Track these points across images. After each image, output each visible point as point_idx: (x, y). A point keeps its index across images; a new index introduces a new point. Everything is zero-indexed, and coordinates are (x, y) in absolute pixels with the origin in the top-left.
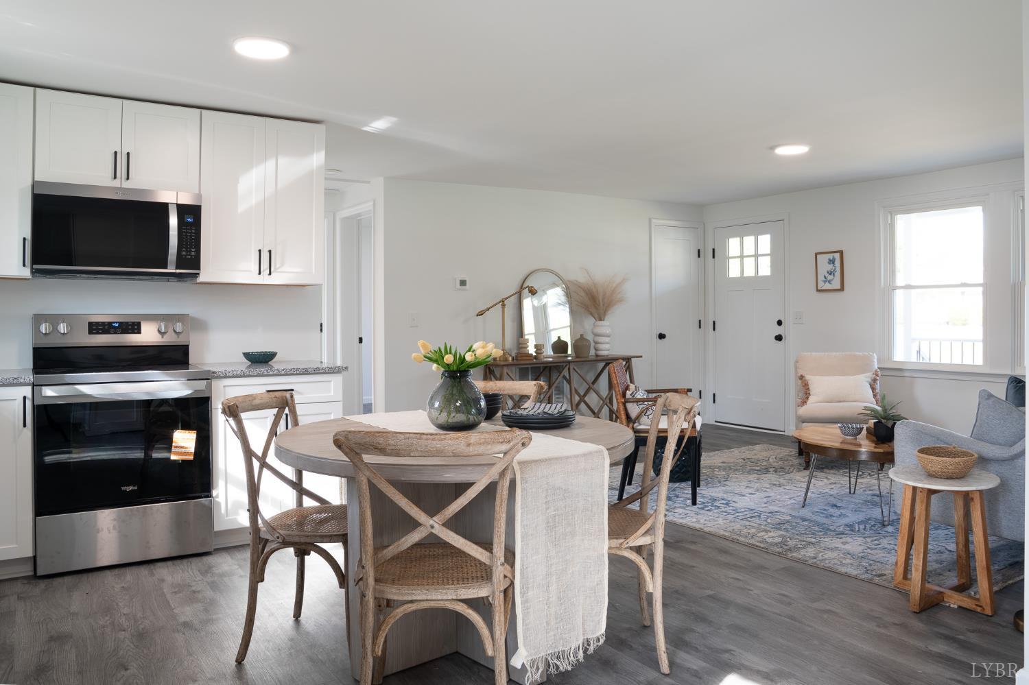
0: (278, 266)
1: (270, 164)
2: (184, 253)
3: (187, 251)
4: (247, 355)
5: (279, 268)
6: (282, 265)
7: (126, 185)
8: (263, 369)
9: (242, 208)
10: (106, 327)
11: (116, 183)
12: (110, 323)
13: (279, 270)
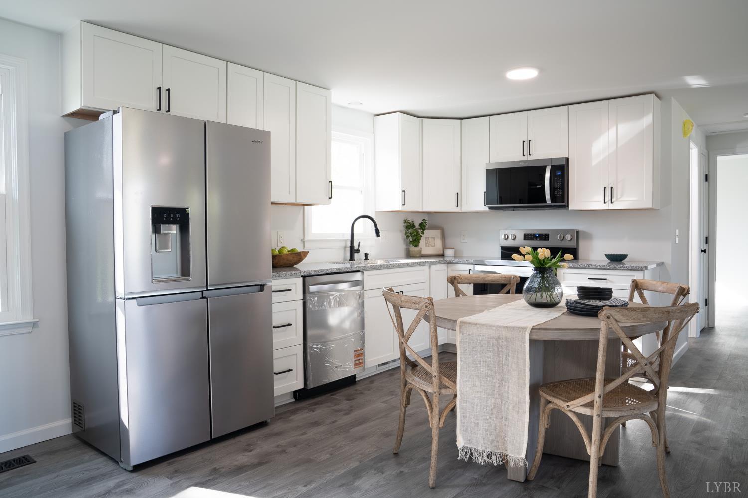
0: (619, 197)
1: (613, 131)
2: (556, 194)
3: (557, 192)
4: (607, 256)
5: (620, 198)
6: (622, 196)
7: (530, 158)
8: (618, 265)
9: (595, 162)
10: (532, 237)
11: (525, 158)
12: (534, 235)
13: (621, 200)
